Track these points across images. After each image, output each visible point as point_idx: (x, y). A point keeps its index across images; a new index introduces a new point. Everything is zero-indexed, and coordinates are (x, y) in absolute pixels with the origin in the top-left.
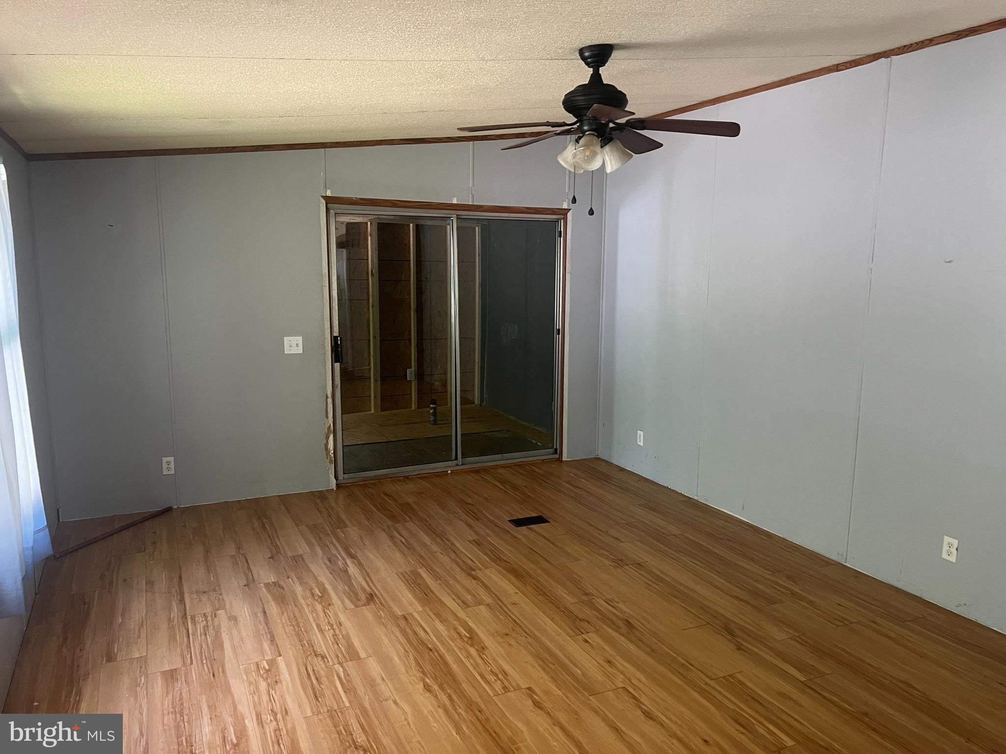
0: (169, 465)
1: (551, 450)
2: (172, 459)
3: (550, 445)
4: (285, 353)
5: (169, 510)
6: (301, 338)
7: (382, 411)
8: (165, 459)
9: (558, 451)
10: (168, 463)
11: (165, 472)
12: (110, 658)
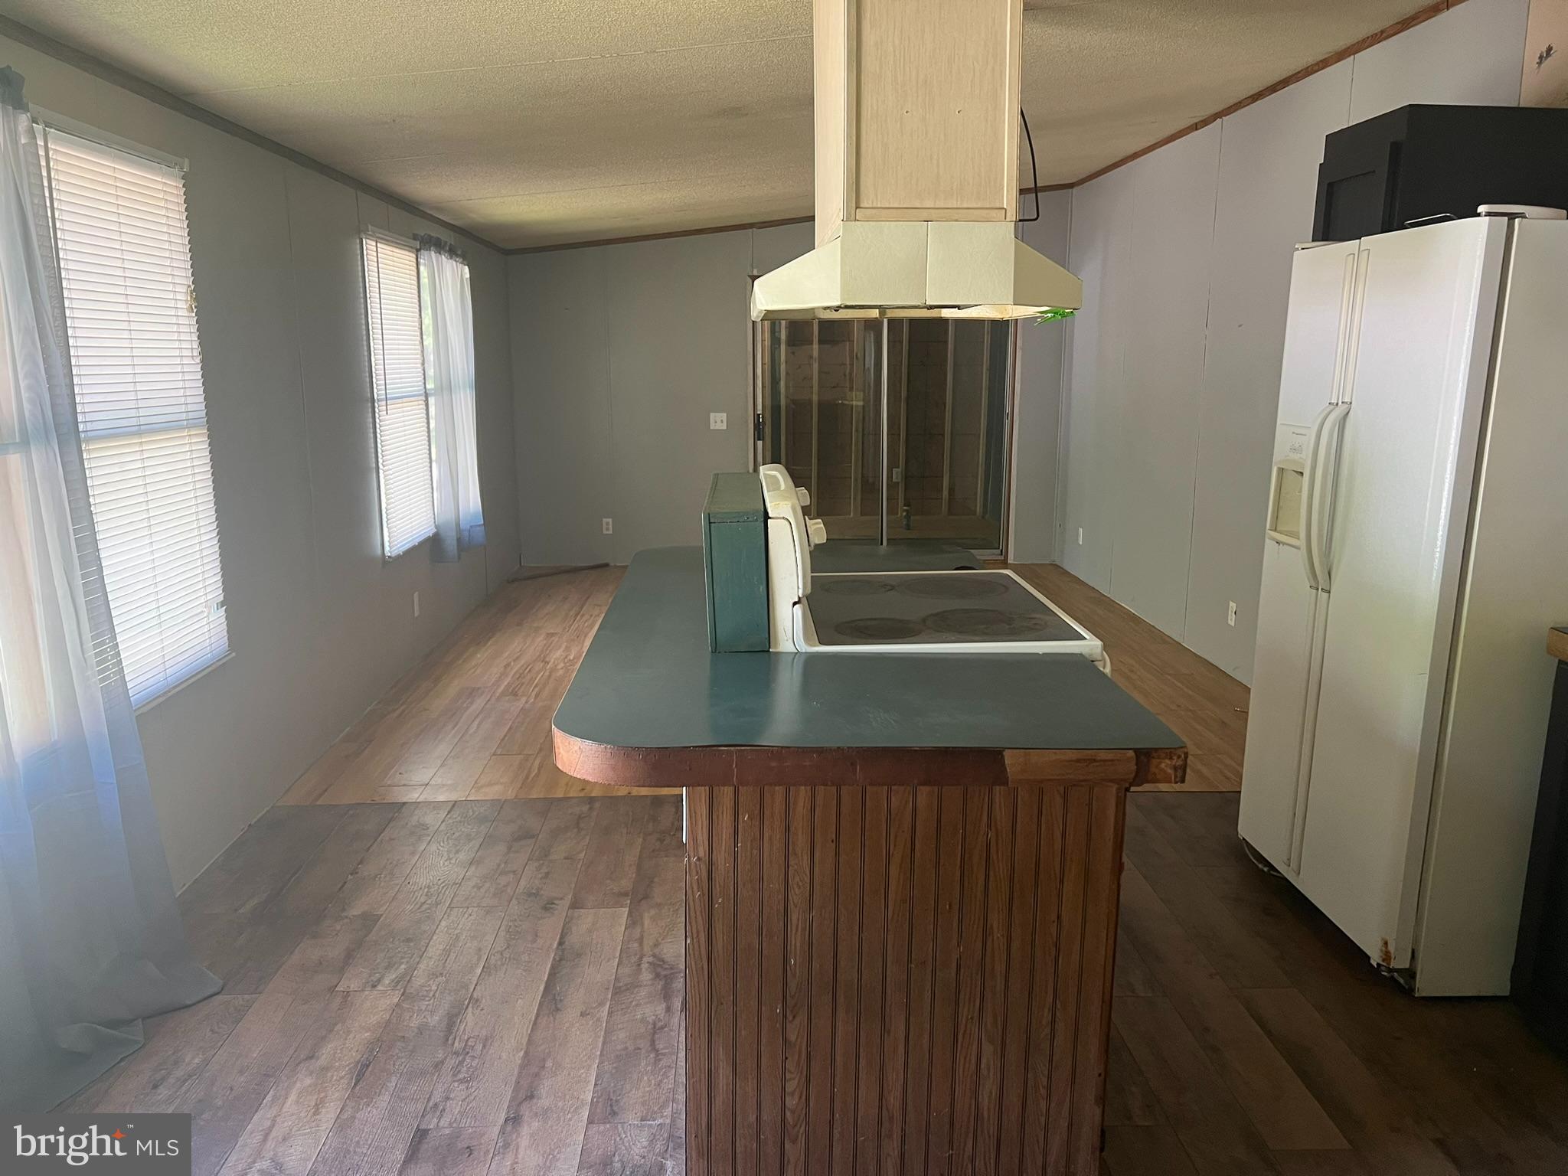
0: (608, 524)
1: (999, 551)
2: (610, 520)
3: (997, 545)
4: (711, 428)
5: (606, 565)
6: (725, 414)
7: (862, 515)
8: (605, 520)
9: (1005, 553)
10: (607, 524)
11: (605, 532)
12: (519, 624)
